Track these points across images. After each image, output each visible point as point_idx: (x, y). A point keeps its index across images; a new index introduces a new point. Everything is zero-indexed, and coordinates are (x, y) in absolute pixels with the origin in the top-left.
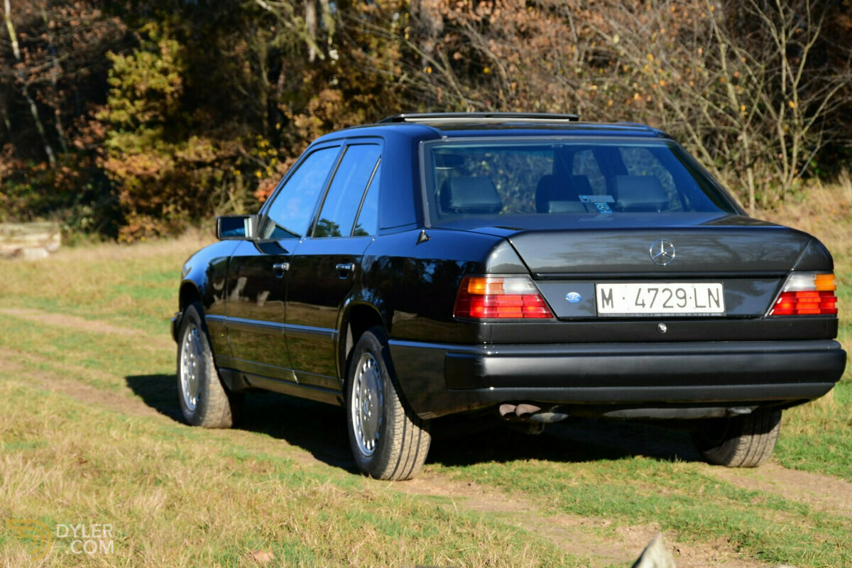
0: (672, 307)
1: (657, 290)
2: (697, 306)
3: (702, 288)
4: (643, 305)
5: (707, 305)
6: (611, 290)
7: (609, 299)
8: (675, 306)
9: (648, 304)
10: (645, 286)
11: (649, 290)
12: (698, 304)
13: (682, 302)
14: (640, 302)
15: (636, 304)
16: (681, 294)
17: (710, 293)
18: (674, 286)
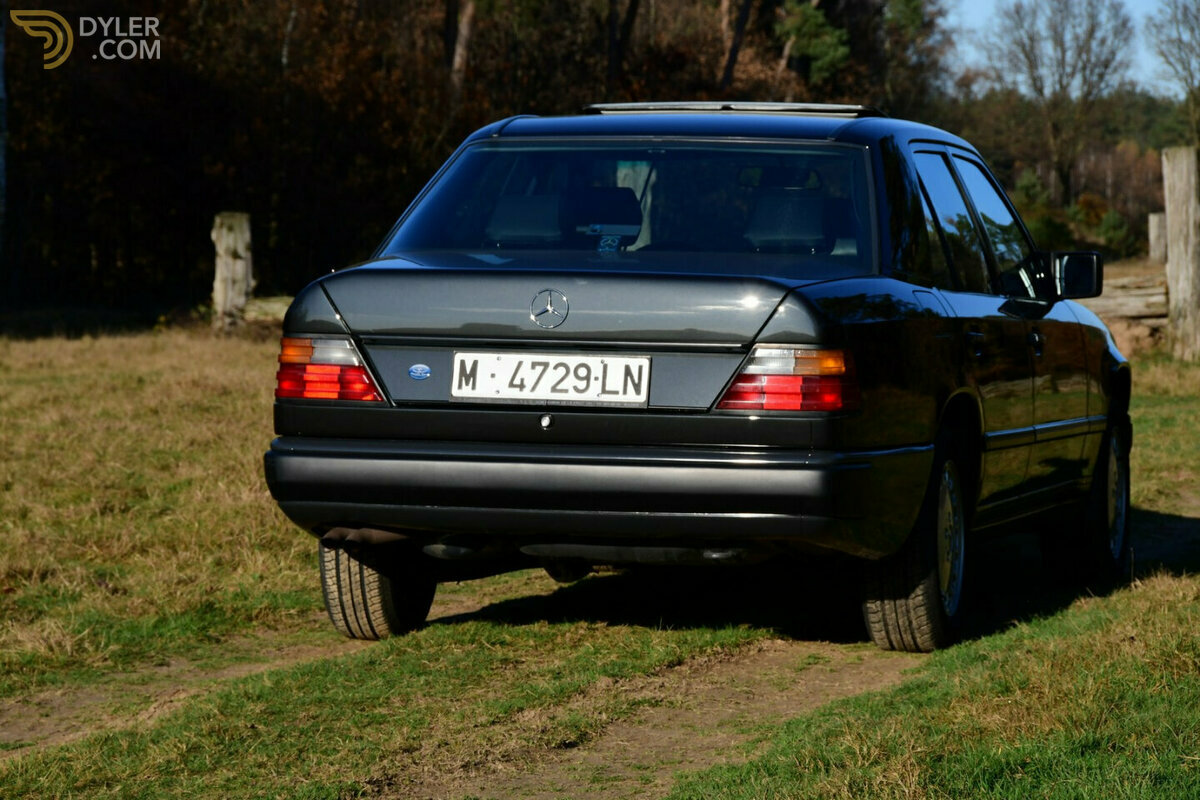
0: (566, 391)
1: (546, 365)
2: (604, 391)
3: (617, 363)
4: (522, 386)
5: (621, 390)
6: (475, 363)
7: (469, 376)
8: (571, 391)
9: (529, 384)
10: (528, 358)
11: (534, 365)
12: (607, 389)
13: (582, 385)
14: (517, 381)
15: (511, 385)
16: (582, 372)
17: (628, 372)
18: (573, 360)
